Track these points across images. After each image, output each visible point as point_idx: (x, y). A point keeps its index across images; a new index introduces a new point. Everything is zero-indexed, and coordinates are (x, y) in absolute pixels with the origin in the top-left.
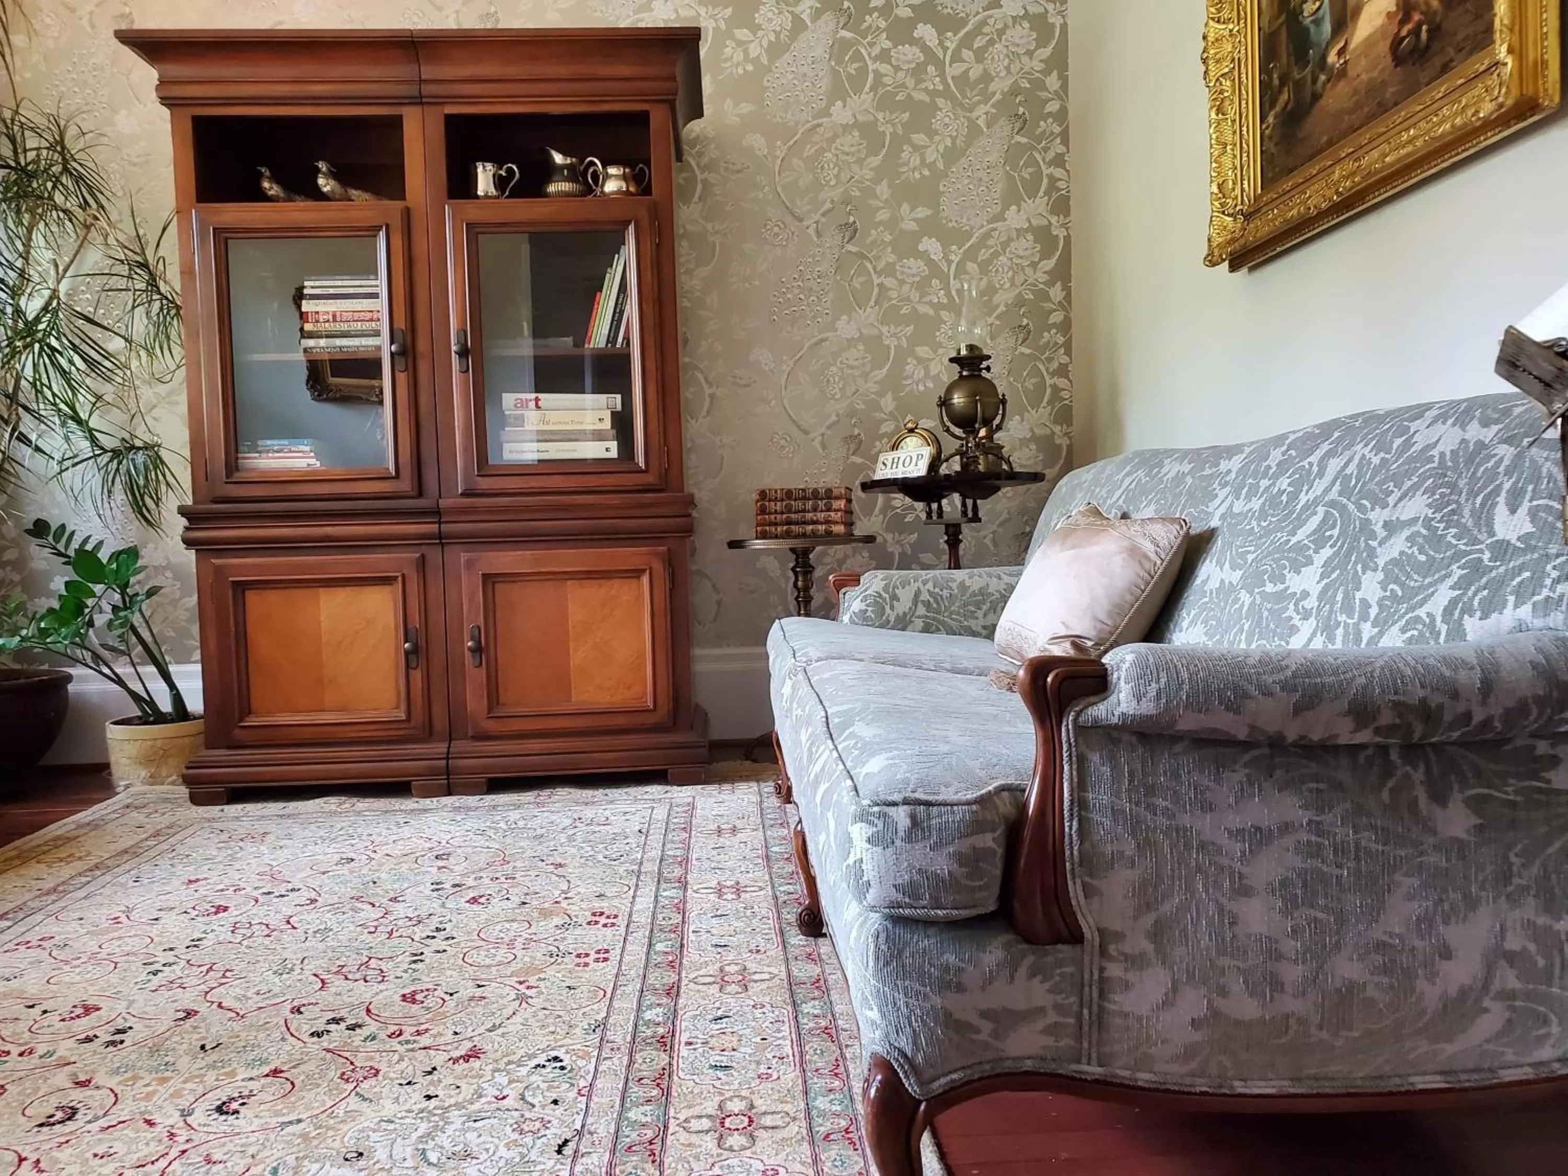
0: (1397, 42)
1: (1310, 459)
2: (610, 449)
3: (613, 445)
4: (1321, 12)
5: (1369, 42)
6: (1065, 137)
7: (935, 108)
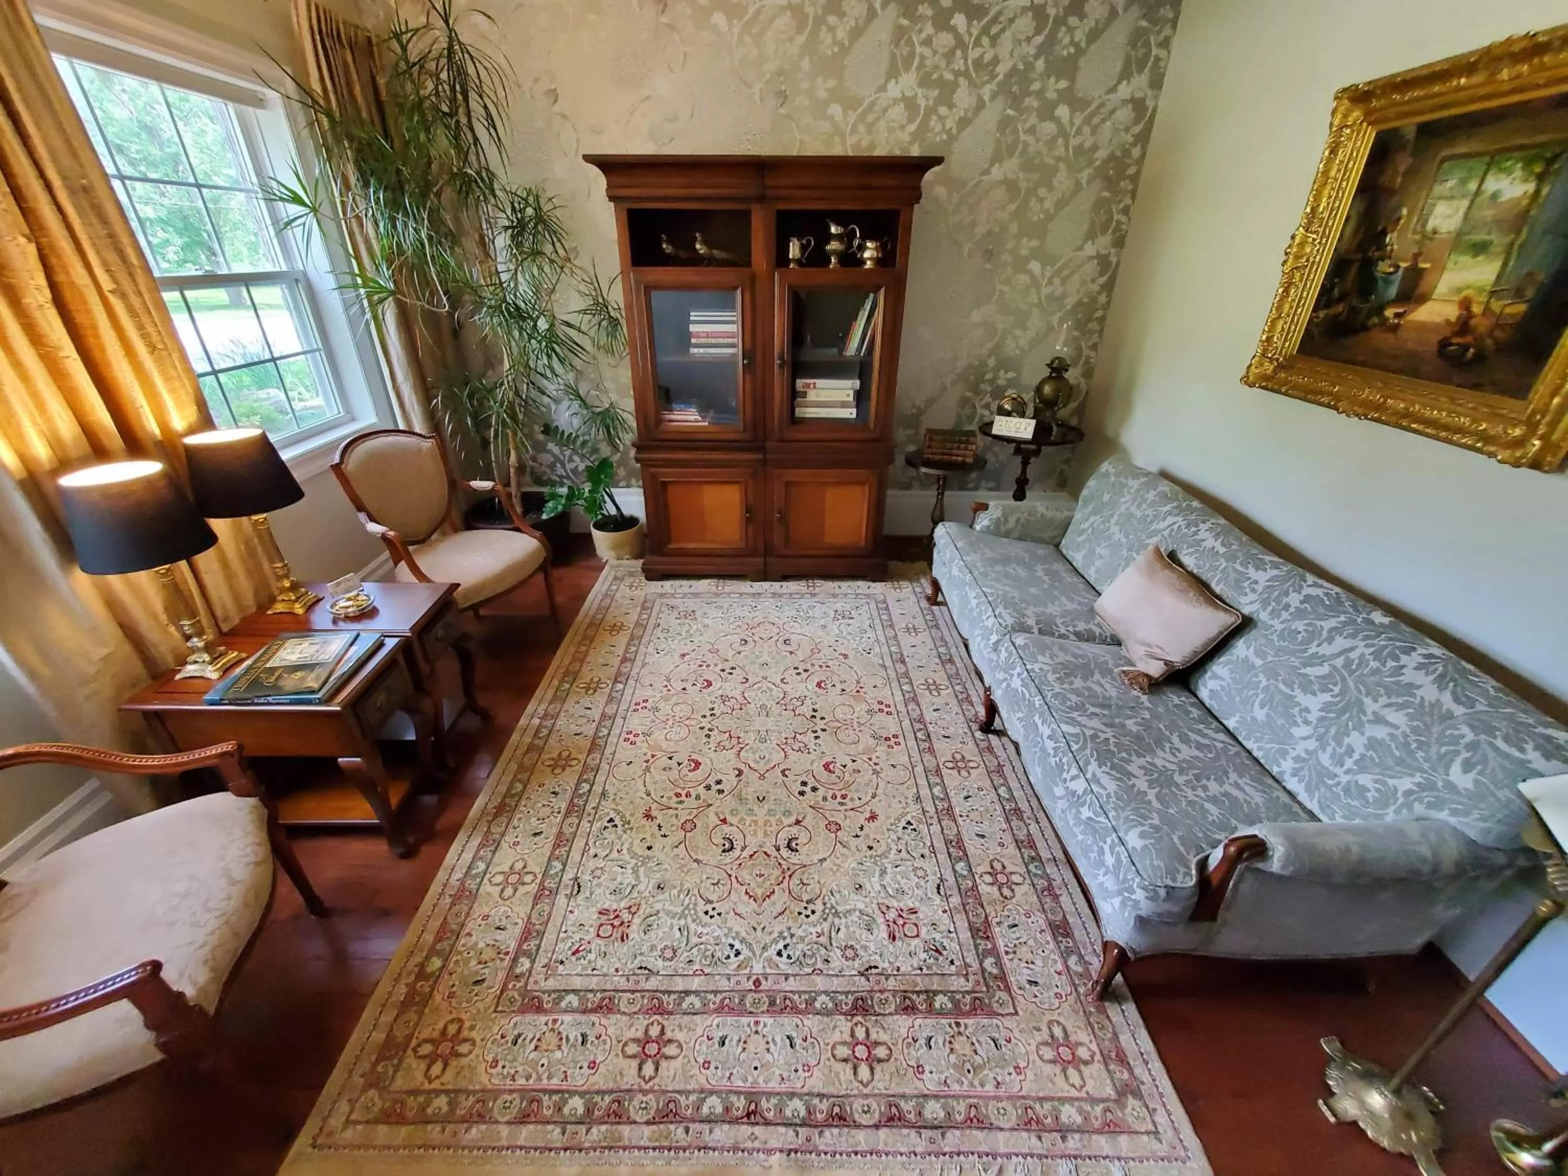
0: (1444, 344)
1: (1323, 623)
2: (850, 413)
3: (854, 411)
4: (1393, 277)
5: (1423, 327)
6: (1133, 194)
7: (1057, 169)
